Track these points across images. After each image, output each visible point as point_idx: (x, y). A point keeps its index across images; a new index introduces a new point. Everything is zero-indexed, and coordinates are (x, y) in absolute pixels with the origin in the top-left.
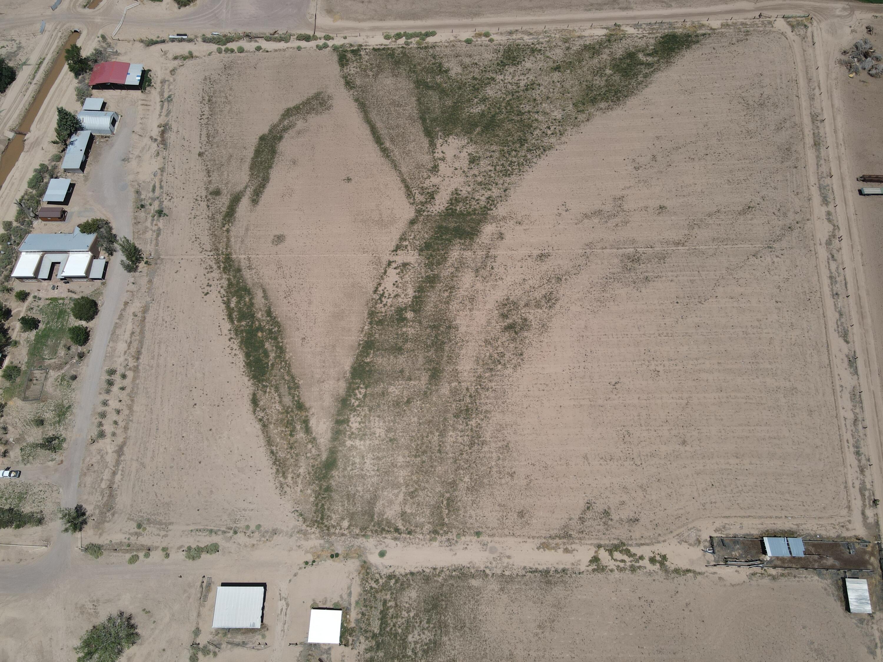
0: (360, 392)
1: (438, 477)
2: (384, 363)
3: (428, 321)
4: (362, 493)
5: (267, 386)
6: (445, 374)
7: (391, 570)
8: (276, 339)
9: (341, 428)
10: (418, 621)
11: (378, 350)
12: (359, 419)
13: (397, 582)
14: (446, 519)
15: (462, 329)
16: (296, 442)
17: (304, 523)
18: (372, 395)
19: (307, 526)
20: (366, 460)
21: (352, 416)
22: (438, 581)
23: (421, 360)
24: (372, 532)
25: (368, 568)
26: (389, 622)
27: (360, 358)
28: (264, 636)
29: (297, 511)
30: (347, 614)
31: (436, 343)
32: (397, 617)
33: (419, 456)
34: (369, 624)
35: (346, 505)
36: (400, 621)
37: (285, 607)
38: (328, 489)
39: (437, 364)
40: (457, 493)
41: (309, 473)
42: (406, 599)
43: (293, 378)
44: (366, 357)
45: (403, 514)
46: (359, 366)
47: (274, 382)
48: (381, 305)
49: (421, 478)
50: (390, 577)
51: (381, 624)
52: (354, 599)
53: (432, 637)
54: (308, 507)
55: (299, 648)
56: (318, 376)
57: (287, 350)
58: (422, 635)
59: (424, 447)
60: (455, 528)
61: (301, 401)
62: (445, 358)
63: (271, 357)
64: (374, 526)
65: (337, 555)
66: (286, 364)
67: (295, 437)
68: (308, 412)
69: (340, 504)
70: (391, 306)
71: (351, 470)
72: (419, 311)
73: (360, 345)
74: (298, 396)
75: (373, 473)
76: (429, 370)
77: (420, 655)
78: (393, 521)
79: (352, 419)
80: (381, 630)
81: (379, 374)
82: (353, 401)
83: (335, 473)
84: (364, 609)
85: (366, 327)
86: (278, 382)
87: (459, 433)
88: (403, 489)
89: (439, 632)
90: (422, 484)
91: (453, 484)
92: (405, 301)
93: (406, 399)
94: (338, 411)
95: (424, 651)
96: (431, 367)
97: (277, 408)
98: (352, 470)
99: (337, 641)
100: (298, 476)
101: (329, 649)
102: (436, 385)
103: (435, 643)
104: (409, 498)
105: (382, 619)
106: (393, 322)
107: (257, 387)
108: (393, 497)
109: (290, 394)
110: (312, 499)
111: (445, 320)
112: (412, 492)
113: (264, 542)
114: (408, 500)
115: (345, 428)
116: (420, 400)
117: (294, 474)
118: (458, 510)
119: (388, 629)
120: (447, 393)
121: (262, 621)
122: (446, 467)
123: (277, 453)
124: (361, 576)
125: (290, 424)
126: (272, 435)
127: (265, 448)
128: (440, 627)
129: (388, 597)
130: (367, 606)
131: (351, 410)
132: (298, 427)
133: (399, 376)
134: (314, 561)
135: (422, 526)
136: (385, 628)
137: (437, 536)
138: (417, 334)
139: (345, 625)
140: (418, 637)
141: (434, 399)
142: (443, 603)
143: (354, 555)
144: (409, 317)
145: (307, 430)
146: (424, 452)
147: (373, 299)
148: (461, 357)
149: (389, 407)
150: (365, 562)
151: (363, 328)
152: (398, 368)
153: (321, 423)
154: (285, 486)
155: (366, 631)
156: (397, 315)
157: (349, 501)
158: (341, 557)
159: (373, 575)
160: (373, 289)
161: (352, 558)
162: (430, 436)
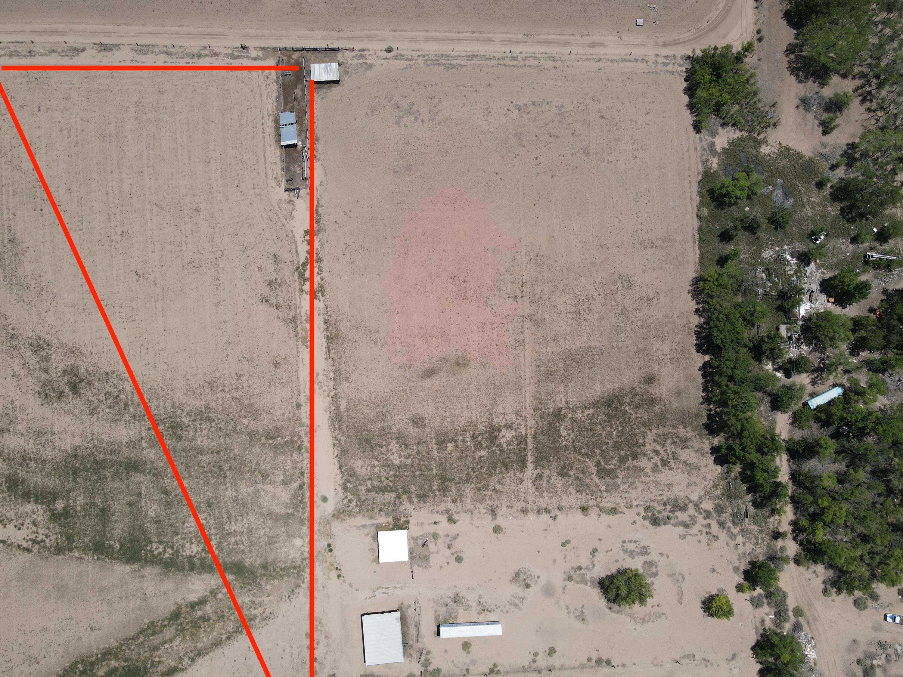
0: (156, 549)
1: (245, 451)
2: (121, 526)
3: (68, 482)
4: (266, 530)
5: (153, 661)
6: (132, 455)
7: (339, 488)
8: (92, 664)
9: (198, 563)
10: (381, 456)
11: (105, 535)
12: (188, 545)
13: (349, 481)
14: (287, 439)
15: (78, 441)
16: (216, 613)
17: (300, 586)
18: (159, 535)
19: (303, 582)
20: (232, 530)
21: (184, 554)
22: (345, 441)
23: (117, 484)
24: (305, 513)
25: (339, 512)
26: (385, 484)
27: (116, 556)
28: (409, 606)
29: (289, 596)
30: (381, 527)
31: (95, 470)
32: (380, 477)
33: (225, 474)
34: (389, 503)
35: (280, 544)
36: (384, 474)
37: (381, 591)
38: (265, 566)
39: (121, 465)
40: (261, 431)
41: (250, 591)
42: (364, 469)
43: (141, 632)
44: (113, 548)
45: (284, 483)
46: (125, 555)
47: (147, 655)
48: (47, 541)
49: (248, 469)
50: (345, 489)
51: (387, 491)
52: (367, 521)
53: (394, 441)
54: (284, 585)
55: (416, 568)
56: (138, 602)
57: (107, 646)
58: (393, 451)
59: (215, 470)
60: (294, 429)
61: (169, 617)
62: (114, 457)
63: (116, 664)
64: (299, 511)
65: (329, 545)
66: (124, 644)
67: (211, 615)
68: (182, 605)
69: (279, 551)
70: (48, 528)
71: (244, 545)
72: (55, 493)
73: (98, 559)
74: (163, 621)
75: (245, 521)
76: (128, 473)
77: (410, 451)
78: (293, 492)
79: (188, 553)
80: (393, 491)
81: (134, 529)
82: (167, 555)
83: (247, 562)
84: (376, 510)
85: (77, 554)
86: (147, 649)
87: (198, 434)
88: (259, 486)
89: (389, 435)
90: (253, 467)
91: (252, 435)
92: (41, 512)
93: (163, 495)
94: (179, 570)
95: (406, 448)
96: (125, 472)
97: (177, 644)
98: (243, 543)
99: (405, 532)
100: (253, 602)
101: (413, 538)
102: (145, 464)
103: (398, 438)
104: (269, 479)
105: (383, 492)
106: (69, 523)
107: (154, 673)
108: (269, 495)
109: (161, 632)
110: (276, 582)
111: (66, 463)
112: (262, 476)
113: (322, 626)
114: (271, 480)
115: (198, 559)
116: (163, 479)
117: (251, 607)
118: (277, 427)
119: (391, 484)
120: (154, 451)
121: (396, 611)
122: (235, 444)
123: (229, 632)
124: (347, 517)
125: (196, 625)
126: (209, 643)
127: (225, 647)
128: (385, 435)
129: (363, 488)
130: (373, 508)
131: (178, 555)
132: (200, 613)
133: (137, 507)
134: (337, 569)
135: (295, 462)
136: (391, 488)
137: (303, 446)
138: (85, 493)
139: (391, 526)
140: (395, 454)
141: (161, 464)
142: (364, 434)
143: (328, 528)
144: (63, 505)
145: (202, 602)
146: (220, 468)
147: (39, 552)
148: (112, 440)
149: (172, 513)
150: (334, 516)
151: (77, 558)
152: (127, 509)
153: (194, 587)
154: (264, 615)
155: (395, 505)
156: (60, 519)
157: (275, 542)
158: (330, 541)
159: (344, 505)
160: (26, 554)
161: (330, 529)
162: (203, 464)
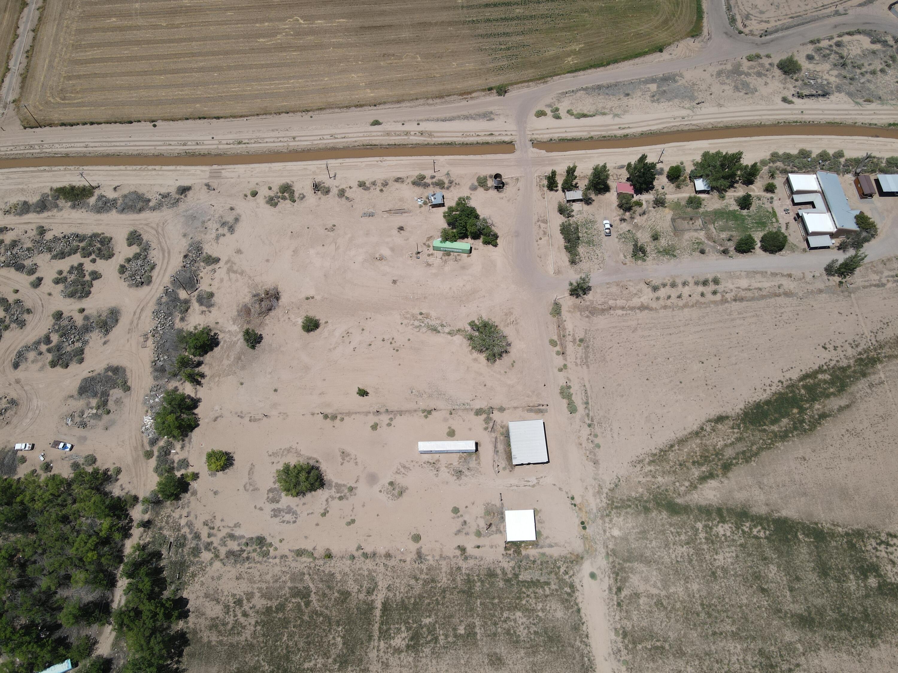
0: (759, 531)
1: (685, 634)
2: (802, 557)
3: (871, 607)
4: (650, 546)
5: (739, 429)
6: (810, 635)
7: (579, 587)
8: (795, 428)
9: (714, 515)
10: (535, 621)
11: (817, 547)
12: (728, 534)
13: (569, 594)
14: (640, 646)
15: (874, 653)
16: (688, 468)
17: (610, 490)
18: (760, 545)
19: (607, 494)
20: (685, 547)
21: (730, 525)
22: (575, 640)
23: (819, 602)
24: (612, 562)
25: (577, 562)
26: (531, 590)
27: (800, 526)
28: (504, 469)
29: (619, 481)
30: (533, 545)
31: (847, 619)
32: (536, 598)
33: (703, 609)
34: (526, 569)
35: (634, 531)
36: (533, 601)
37: (531, 484)
38: (647, 510)
39: (820, 623)
40: (671, 657)
41: (658, 487)
42: (553, 607)
43: (756, 454)
44: (804, 534)
45: (637, 595)
46: (790, 526)
47: (745, 435)
48: (874, 544)
49: (679, 613)
50: (572, 586)
51: (528, 582)
52: (547, 550)
53: (522, 638)
54: (625, 491)
55: (498, 503)
56: (765, 481)
57: (786, 443)
58: (522, 627)
59: (715, 614)
60: (634, 657)
61: (733, 467)
62: (829, 633)
63: (772, 427)
64: (619, 564)
65: (584, 528)
66: (770, 444)
67: (692, 467)
68: (723, 477)
69: (634, 524)
70: (877, 557)
71: (671, 531)
72: (882, 594)
73: (816, 524)
74: (737, 463)
75: (673, 556)
76: (810, 613)
77: (505, 626)
78: (627, 584)
79: (726, 526)
80: (522, 582)
81: (787, 552)
82: (748, 524)
83: (664, 514)
84: (539, 562)
85: (840, 529)
86: (747, 439)
87: (741, 657)
88: (663, 593)
89: (528, 645)
90: (673, 615)
91: (680, 653)
92: (890, 574)
93: (766, 587)
94: (732, 509)
95: (509, 630)
96: (813, 615)
97: (719, 443)
98: (672, 533)
99: (508, 540)
100: (654, 477)
101: (501, 532)
102: (793, 624)
103: (517, 642)
104: (655, 600)
105: (532, 582)
106: (858, 562)
107: (736, 419)
108: (652, 582)
109: (738, 454)
110: (633, 494)
111: (880, 628)
112: (662, 604)
113: (585, 454)
114: (652, 599)
115: (715, 519)
116: (769, 605)
117: (655, 472)
118: (653, 660)
119: (524, 589)
120: (787, 639)
121: (517, 465)
122: (698, 643)
123: (672, 451)
124: (569, 556)
125: (705, 459)
126: (689, 443)
127: (674, 438)
128: (532, 647)
129: (553, 587)
130: (542, 565)
131: (736, 524)
132: (704, 469)
133: (791, 576)
134: (575, 505)
135: (628, 618)
136: (524, 586)
137: (621, 636)
138: (850, 593)
139: (523, 545)
140: (520, 623)
141: (775, 622)
142: (556, 649)
143: (587, 546)
144: (870, 581)
145: (703, 479)
146: (709, 615)
147: (879, 533)
148: (837, 654)
149: (751, 567)
150: (582, 558)
151: (838, 525)
152: (800, 574)
153: (714, 493)
154: (642, 465)
155: (519, 567)
156: (868, 566)
157: (639, 533)
158: (583, 532)
159: (572, 569)
160: (892, 532)
161: (584, 544)
162: (729, 621)
